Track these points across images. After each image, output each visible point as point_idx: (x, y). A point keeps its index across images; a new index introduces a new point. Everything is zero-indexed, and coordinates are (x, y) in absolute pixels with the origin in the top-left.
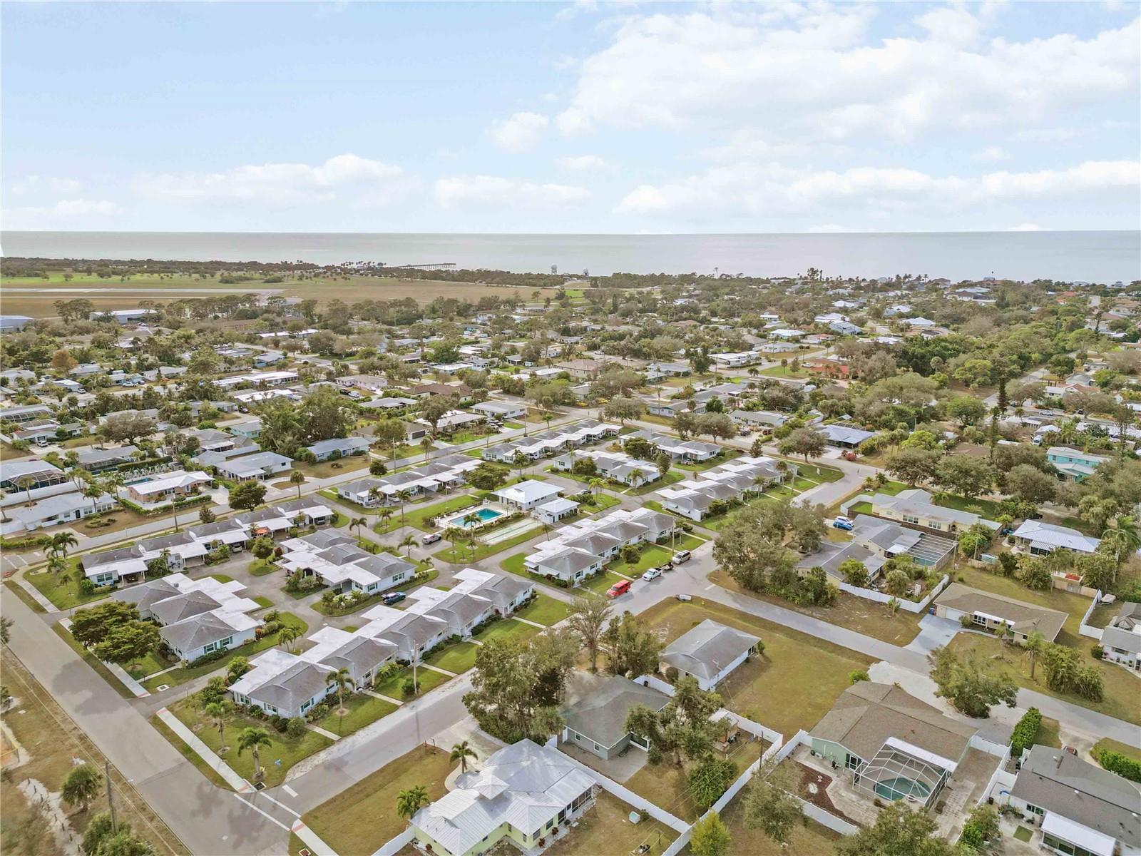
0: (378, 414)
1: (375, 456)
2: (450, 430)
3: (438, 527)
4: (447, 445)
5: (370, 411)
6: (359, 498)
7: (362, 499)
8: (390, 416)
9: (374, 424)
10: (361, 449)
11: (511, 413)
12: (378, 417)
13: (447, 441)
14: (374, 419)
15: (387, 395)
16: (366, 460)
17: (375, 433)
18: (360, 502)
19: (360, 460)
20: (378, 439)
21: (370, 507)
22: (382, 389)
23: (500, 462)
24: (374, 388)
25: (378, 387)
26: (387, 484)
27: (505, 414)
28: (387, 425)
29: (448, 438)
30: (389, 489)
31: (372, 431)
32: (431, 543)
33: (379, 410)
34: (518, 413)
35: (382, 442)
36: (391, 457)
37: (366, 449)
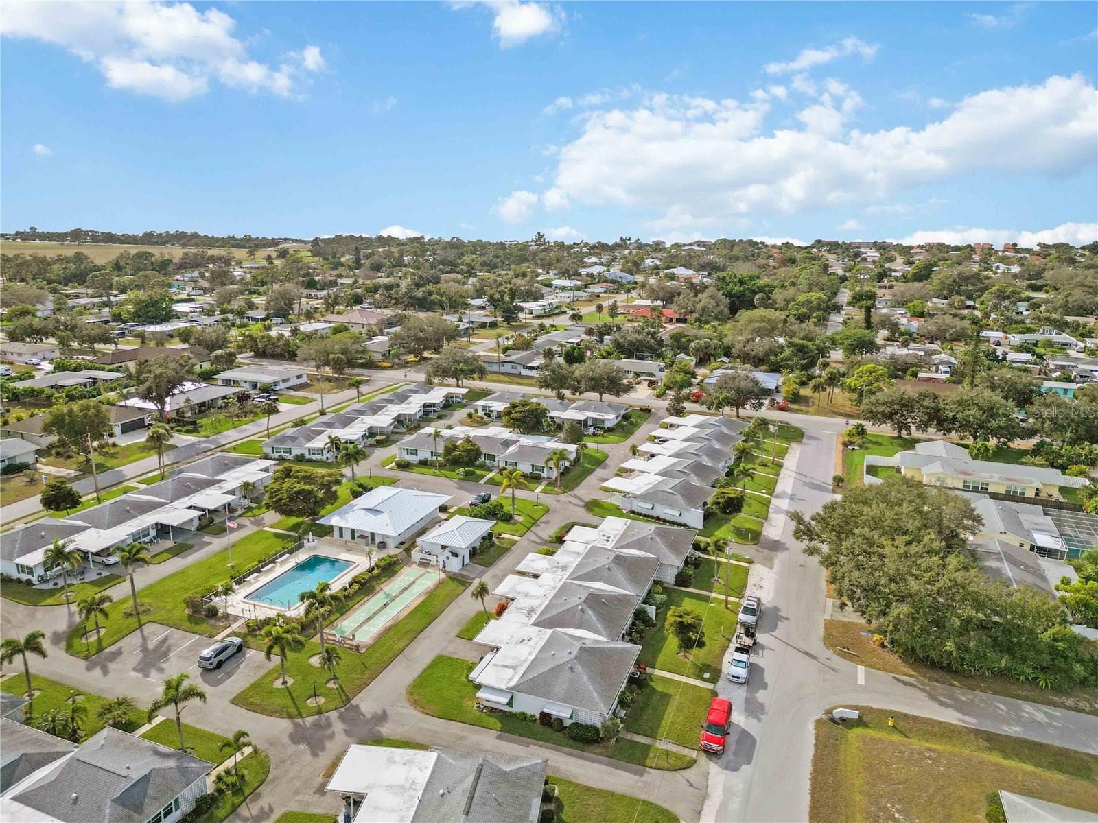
0: (49, 398)
1: (49, 470)
2: (189, 414)
3: (226, 616)
4: (192, 438)
5: (31, 393)
6: (21, 568)
7: (30, 570)
8: (71, 398)
9: (43, 415)
10: (18, 461)
11: (285, 381)
12: (49, 402)
13: (188, 432)
14: (44, 406)
15: (60, 368)
16: (32, 481)
17: (47, 429)
18: (24, 577)
19: (19, 481)
20: (54, 438)
21: (50, 586)
22: (51, 361)
23: (300, 459)
24: (35, 360)
25: (44, 359)
26: (85, 528)
27: (275, 384)
28: (71, 412)
29: (190, 427)
30: (91, 540)
31: (41, 424)
32: (220, 664)
33: (50, 391)
34: (294, 382)
35: (62, 443)
36: (86, 469)
37: (30, 459)
